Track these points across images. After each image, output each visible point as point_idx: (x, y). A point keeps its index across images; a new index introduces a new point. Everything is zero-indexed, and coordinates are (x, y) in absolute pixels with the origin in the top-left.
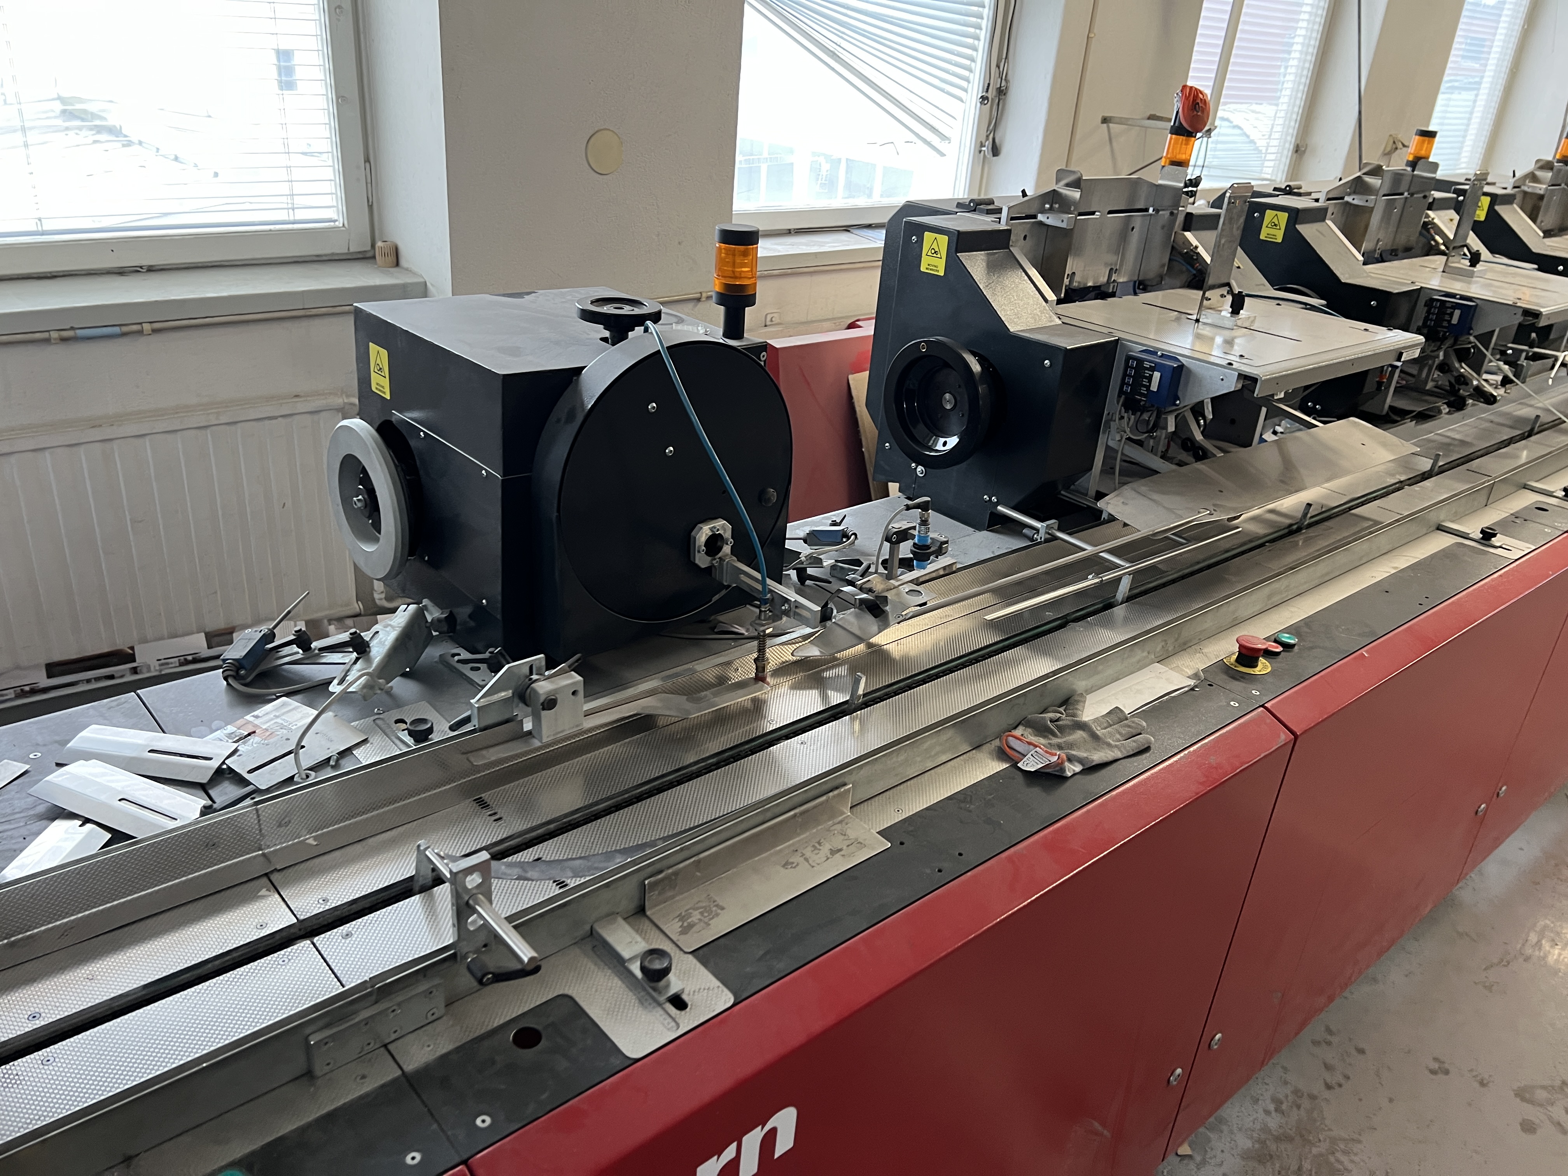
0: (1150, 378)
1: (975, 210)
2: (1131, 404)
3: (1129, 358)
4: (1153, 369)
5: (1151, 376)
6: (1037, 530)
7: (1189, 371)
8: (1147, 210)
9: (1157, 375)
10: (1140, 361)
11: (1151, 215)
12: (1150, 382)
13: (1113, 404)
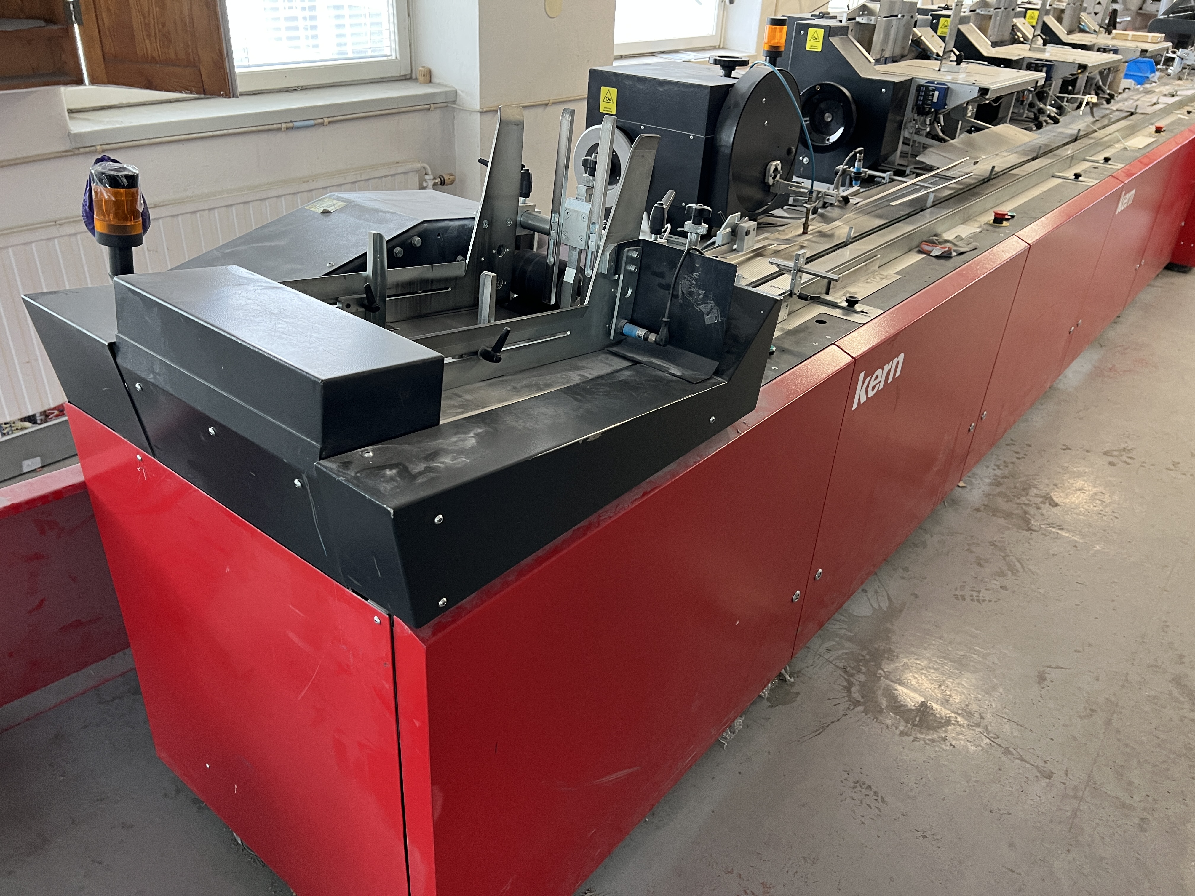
0: (933, 95)
1: (822, 18)
2: (921, 110)
3: (920, 86)
4: (934, 90)
5: (933, 94)
6: (884, 178)
7: (952, 90)
8: (896, 16)
9: (937, 93)
10: (927, 87)
11: (900, 19)
12: (933, 97)
13: (909, 113)
